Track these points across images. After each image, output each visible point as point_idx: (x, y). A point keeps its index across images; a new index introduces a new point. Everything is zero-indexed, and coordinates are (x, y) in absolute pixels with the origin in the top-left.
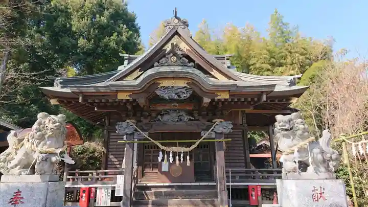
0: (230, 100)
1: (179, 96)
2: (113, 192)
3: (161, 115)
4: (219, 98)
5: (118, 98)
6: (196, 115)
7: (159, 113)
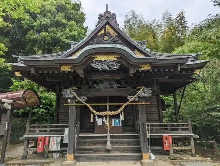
0: (151, 71)
1: (110, 68)
2: (62, 140)
3: (96, 83)
4: (142, 69)
5: (62, 69)
6: (123, 84)
7: (95, 82)
